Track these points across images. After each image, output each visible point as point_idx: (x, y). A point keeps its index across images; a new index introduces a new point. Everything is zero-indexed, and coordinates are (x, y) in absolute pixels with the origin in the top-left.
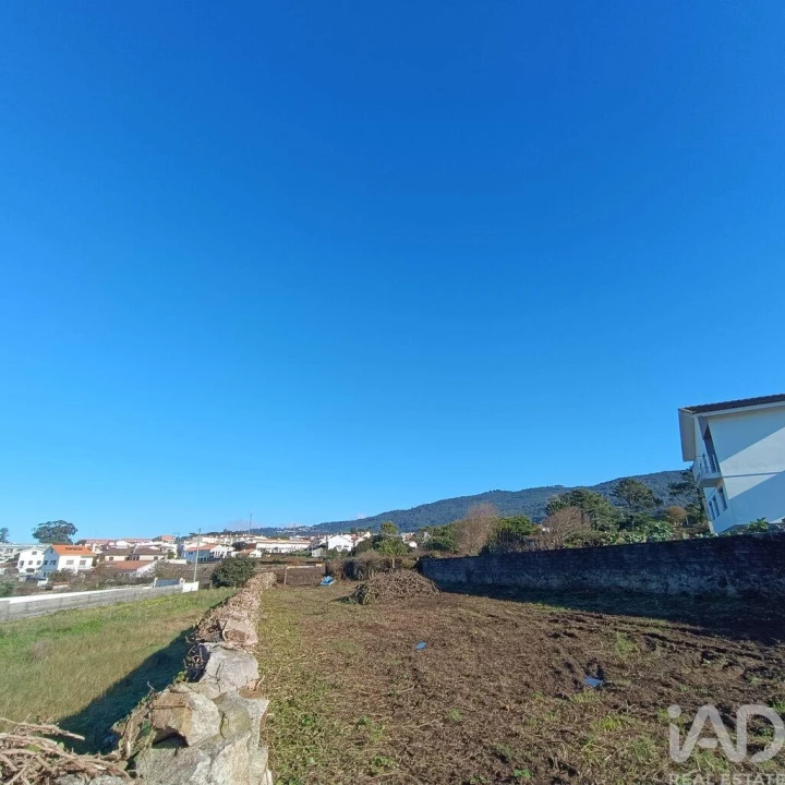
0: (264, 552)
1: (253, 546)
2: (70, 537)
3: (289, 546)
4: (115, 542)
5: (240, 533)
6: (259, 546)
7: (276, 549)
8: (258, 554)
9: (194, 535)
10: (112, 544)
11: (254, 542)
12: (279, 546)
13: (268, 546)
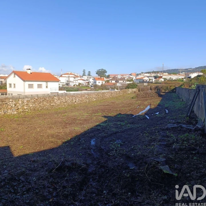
0: (165, 79)
1: (161, 77)
2: (106, 74)
3: (176, 77)
4: (117, 75)
5: (158, 72)
6: (163, 77)
7: (171, 78)
8: (163, 80)
9: (142, 73)
10: (116, 76)
11: (162, 75)
12: (172, 77)
13: (167, 77)
